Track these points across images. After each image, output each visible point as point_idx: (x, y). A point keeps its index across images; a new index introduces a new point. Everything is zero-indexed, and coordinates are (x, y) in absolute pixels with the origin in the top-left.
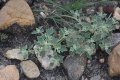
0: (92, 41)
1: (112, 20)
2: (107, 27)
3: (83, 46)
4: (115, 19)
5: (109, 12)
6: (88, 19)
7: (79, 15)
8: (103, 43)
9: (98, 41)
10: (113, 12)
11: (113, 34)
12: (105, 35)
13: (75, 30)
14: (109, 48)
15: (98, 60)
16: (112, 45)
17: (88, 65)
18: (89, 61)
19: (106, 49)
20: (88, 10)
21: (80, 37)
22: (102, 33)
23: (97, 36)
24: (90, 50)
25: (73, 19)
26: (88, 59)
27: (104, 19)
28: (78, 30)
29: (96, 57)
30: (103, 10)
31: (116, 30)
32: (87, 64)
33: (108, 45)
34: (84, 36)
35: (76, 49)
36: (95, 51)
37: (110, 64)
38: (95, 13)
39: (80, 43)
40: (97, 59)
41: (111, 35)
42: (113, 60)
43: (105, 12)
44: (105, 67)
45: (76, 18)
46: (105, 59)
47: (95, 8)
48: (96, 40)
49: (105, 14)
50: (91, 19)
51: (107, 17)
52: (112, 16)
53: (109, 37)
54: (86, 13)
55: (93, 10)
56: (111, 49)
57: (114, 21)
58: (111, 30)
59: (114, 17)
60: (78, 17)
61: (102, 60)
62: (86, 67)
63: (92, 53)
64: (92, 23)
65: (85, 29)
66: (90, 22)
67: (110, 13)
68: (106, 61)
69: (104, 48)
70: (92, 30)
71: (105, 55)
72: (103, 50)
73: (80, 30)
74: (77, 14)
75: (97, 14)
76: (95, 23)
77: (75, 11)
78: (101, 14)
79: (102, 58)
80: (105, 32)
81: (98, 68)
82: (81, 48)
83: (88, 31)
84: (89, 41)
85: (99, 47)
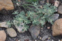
0: (44, 18)
1: (54, 7)
2: (52, 11)
3: (39, 20)
4: (55, 6)
5: (52, 3)
6: (41, 7)
7: (37, 4)
8: (49, 19)
9: (47, 18)
10: (54, 3)
11: (54, 14)
12: (50, 15)
13: (35, 12)
15: (47, 28)
16: (54, 20)
17: (42, 30)
18: (42, 28)
19: (51, 22)
20: (41, 2)
21: (37, 16)
22: (49, 13)
23: (46, 15)
24: (43, 23)
25: (34, 7)
26: (41, 27)
27: (50, 7)
29: (45, 26)
30: (49, 2)
31: (56, 12)
32: (41, 29)
33: (52, 20)
34: (39, 15)
35: (35, 22)
36: (45, 23)
37: (53, 30)
39: (37, 19)
40: (46, 27)
41: (53, 15)
42: (54, 28)
44: (50, 31)
45: (35, 6)
46: (50, 27)
47: (44, 1)
48: (46, 18)
49: (50, 4)
50: (43, 7)
51: (51, 5)
52: (54, 5)
53: (52, 16)
54: (40, 3)
55: (44, 2)
56: (53, 22)
57: (55, 7)
59: (55, 5)
60: (36, 5)
61: (49, 28)
62: (41, 31)
64: (44, 9)
65: (40, 12)
67: (52, 4)
68: (51, 28)
70: (43, 12)
71: (50, 25)
72: (49, 22)
73: (37, 12)
74: (35, 4)
75: (46, 4)
77: (35, 2)
78: (48, 4)
79: (49, 27)
80: (50, 13)
81: (47, 32)
82: (38, 22)
83: (42, 13)
84: (42, 18)
85: (47, 21)
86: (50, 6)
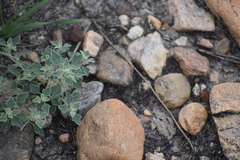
0: (44, 98)
1: (81, 56)
2: (73, 71)
3: (25, 110)
4: (87, 53)
5: (76, 41)
6: (33, 56)
7: (15, 48)
8: (66, 104)
9: (56, 100)
10: (83, 40)
11: (84, 83)
12: (70, 87)
13: (8, 78)
14: (78, 112)
15: (56, 137)
16: (84, 106)
17: (37, 149)
18: (39, 141)
19: (73, 114)
20: (32, 37)
21: (18, 92)
22: (63, 82)
23: (54, 88)
24: (41, 118)
26: (36, 136)
27: (65, 55)
28: (15, 78)
29: (52, 131)
30: (64, 37)
31: (90, 74)
32: (35, 145)
33: (76, 106)
34: (27, 89)
35: (11, 117)
36: (50, 120)
37: (79, 144)
38: (47, 44)
39: (20, 105)
40: (54, 135)
41: (80, 86)
42: (87, 136)
43: (66, 40)
44: (71, 150)
45: (9, 55)
46: (70, 134)
47: (46, 33)
48: (52, 97)
49: (68, 45)
50: (40, 55)
51: (72, 49)
52: (81, 48)
53: (76, 91)
54: (29, 43)
55: (42, 37)
56: (82, 113)
57: (86, 57)
58: (80, 76)
59: (86, 49)
60: (12, 51)
61: (64, 137)
62: (33, 152)
63: (44, 123)
64: (43, 64)
65: (29, 75)
66: (37, 60)
67: (76, 43)
68: (72, 138)
69: (69, 113)
70: (42, 78)
71: (70, 126)
72: (65, 116)
73: (18, 79)
74: (10, 46)
75: (51, 44)
76: (49, 63)
77: (6, 40)
78: (60, 46)
79: (65, 133)
80: (68, 80)
81: (57, 153)
82: (22, 114)
83: (35, 80)
84: (37, 100)
85: (59, 111)
86: (69, 53)
